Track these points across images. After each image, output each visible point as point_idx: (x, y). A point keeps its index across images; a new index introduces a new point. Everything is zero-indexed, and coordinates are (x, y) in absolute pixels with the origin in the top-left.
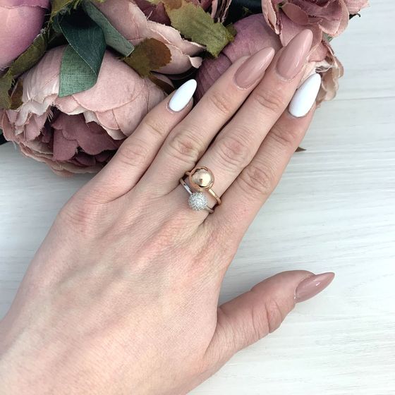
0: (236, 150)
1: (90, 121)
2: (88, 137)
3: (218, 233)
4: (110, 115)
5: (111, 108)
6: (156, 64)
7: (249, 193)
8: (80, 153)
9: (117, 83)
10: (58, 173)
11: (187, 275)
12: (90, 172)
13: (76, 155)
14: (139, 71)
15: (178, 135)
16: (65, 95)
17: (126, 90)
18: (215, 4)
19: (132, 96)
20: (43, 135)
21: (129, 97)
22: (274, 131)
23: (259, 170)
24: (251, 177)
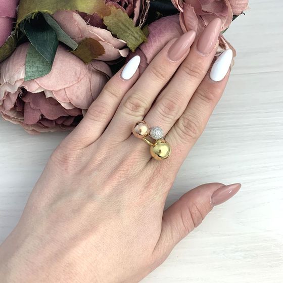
0: (170, 108)
1: (49, 97)
2: (48, 108)
3: (161, 168)
4: (62, 92)
5: (63, 88)
6: (95, 55)
8: (43, 118)
9: (67, 69)
10: (29, 132)
11: (139, 197)
12: (52, 131)
13: (40, 120)
14: (84, 60)
15: (129, 97)
16: (29, 79)
17: (74, 74)
18: (137, 10)
19: (79, 78)
20: (17, 106)
21: (76, 79)
22: (200, 92)
23: (191, 121)
24: (185, 126)
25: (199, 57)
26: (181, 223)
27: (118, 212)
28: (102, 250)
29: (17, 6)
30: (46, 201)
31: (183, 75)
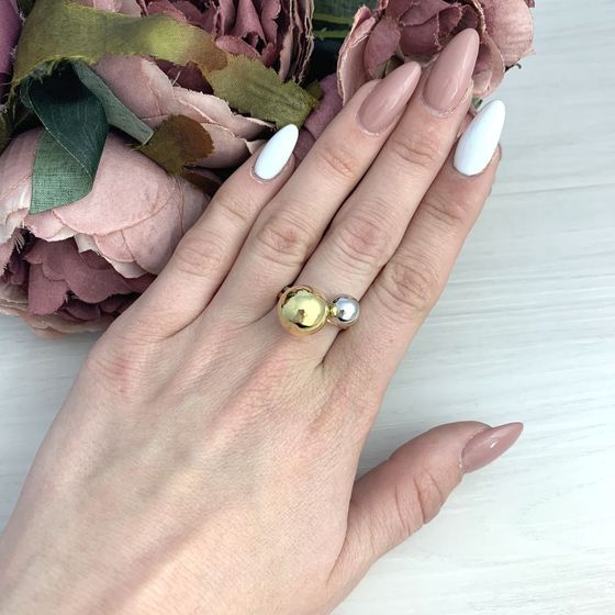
1: (85, 250)
2: (84, 275)
4: (117, 239)
5: (119, 228)
6: (191, 155)
7: (396, 312)
8: (72, 301)
9: (128, 187)
10: (40, 333)
12: (92, 330)
13: (65, 304)
14: (166, 166)
16: (40, 210)
17: (143, 197)
18: (285, 54)
19: (154, 207)
20: (11, 274)
21: (149, 208)
22: (432, 201)
23: (413, 270)
24: (398, 283)
25: (428, 120)
26: (395, 513)
27: (249, 491)
28: (212, 583)
29: (14, 47)
30: (76, 469)
31: (394, 162)
